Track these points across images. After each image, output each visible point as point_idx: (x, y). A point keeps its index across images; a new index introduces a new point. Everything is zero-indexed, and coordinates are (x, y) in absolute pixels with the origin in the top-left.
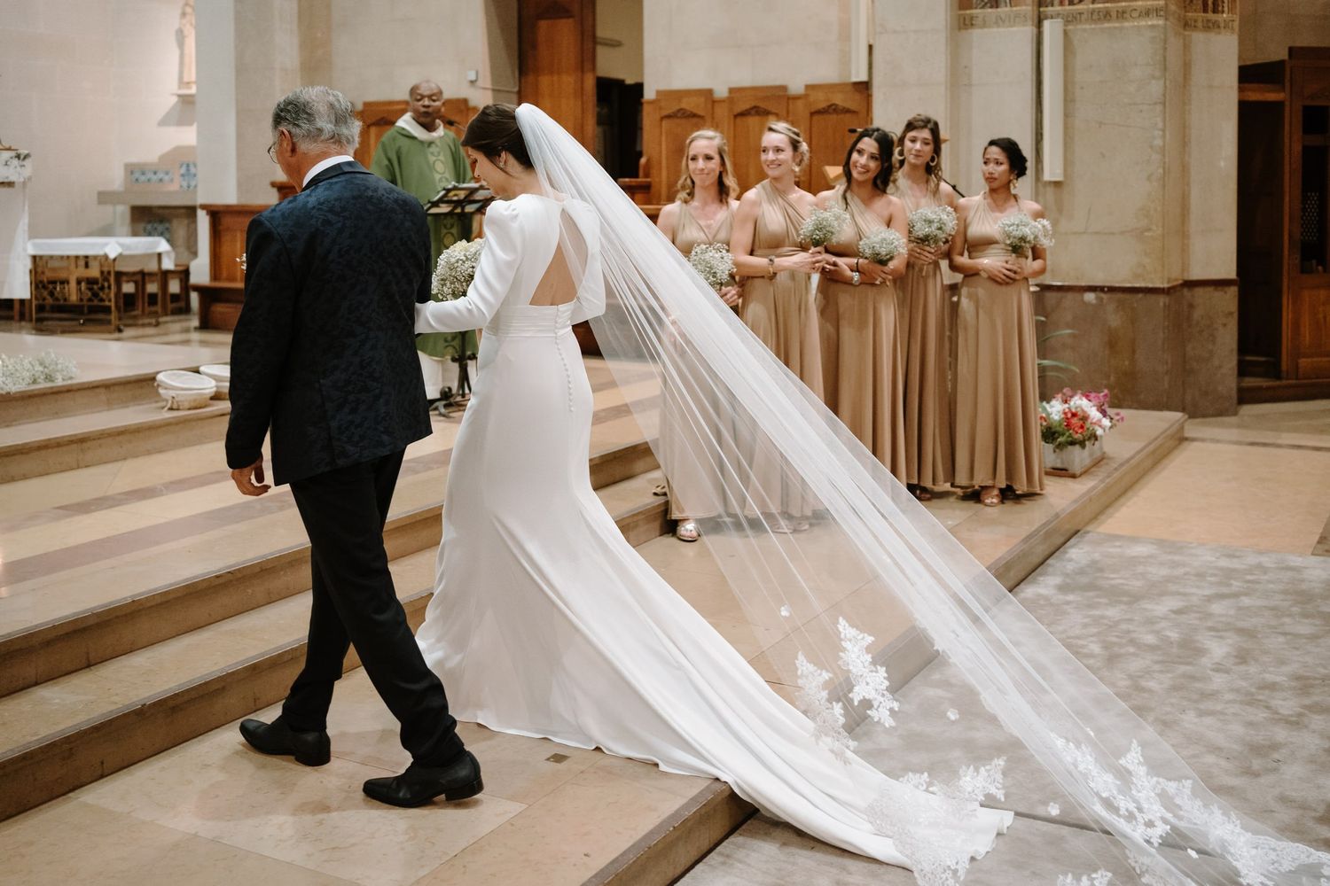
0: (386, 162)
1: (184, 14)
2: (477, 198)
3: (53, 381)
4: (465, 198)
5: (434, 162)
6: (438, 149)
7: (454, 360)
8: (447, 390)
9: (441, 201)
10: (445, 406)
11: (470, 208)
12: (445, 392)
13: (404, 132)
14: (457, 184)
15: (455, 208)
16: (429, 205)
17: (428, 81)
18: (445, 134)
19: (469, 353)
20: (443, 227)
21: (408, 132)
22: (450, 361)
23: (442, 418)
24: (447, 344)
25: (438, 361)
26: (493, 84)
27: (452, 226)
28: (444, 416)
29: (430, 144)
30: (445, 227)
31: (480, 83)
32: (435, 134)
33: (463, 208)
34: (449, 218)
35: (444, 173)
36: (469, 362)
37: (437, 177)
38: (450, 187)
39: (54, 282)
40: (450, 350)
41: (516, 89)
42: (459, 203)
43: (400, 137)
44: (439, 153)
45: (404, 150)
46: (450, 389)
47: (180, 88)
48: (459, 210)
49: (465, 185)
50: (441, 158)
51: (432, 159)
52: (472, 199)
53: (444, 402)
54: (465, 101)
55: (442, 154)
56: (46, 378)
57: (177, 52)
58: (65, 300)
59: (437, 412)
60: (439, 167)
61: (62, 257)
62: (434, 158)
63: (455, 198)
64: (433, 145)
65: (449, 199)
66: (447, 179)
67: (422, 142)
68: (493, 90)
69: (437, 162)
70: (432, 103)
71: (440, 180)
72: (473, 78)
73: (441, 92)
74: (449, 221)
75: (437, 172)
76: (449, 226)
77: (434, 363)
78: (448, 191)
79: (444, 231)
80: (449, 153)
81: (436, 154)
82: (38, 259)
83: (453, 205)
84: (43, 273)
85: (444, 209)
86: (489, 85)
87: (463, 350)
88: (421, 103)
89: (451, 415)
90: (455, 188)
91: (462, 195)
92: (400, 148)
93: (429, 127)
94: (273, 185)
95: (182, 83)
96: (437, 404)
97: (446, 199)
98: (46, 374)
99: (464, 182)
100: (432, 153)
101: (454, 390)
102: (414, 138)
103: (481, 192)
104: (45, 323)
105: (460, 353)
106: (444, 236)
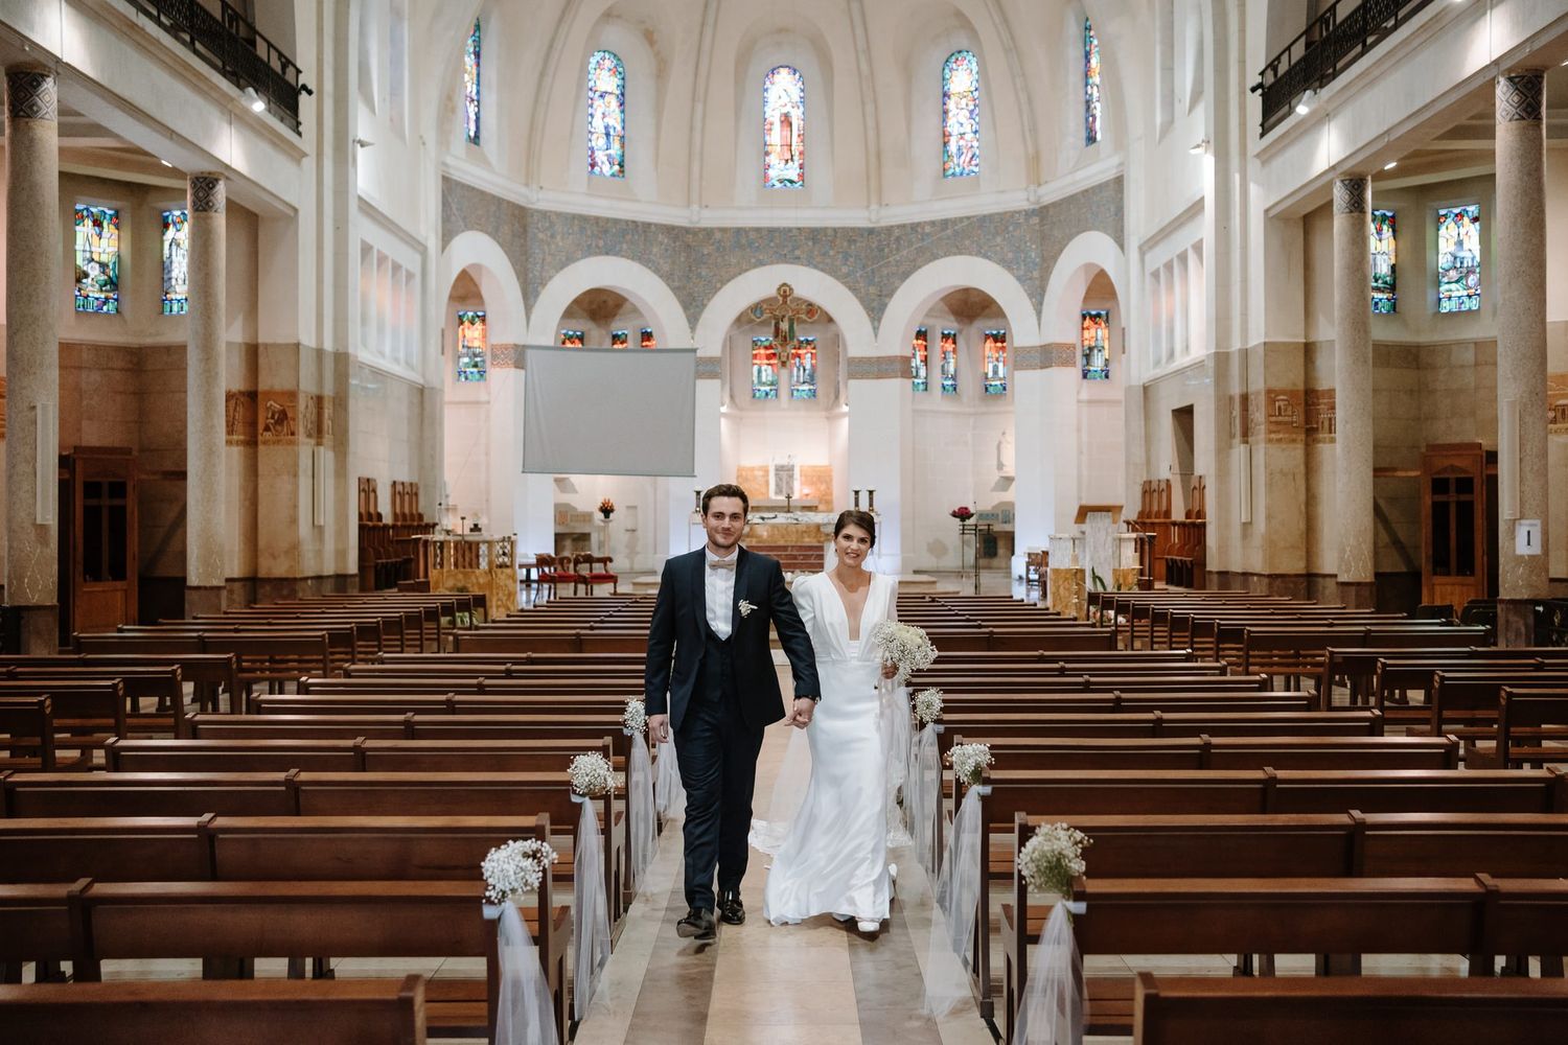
26: (1180, 471)
31: (1172, 471)
86: (1178, 472)
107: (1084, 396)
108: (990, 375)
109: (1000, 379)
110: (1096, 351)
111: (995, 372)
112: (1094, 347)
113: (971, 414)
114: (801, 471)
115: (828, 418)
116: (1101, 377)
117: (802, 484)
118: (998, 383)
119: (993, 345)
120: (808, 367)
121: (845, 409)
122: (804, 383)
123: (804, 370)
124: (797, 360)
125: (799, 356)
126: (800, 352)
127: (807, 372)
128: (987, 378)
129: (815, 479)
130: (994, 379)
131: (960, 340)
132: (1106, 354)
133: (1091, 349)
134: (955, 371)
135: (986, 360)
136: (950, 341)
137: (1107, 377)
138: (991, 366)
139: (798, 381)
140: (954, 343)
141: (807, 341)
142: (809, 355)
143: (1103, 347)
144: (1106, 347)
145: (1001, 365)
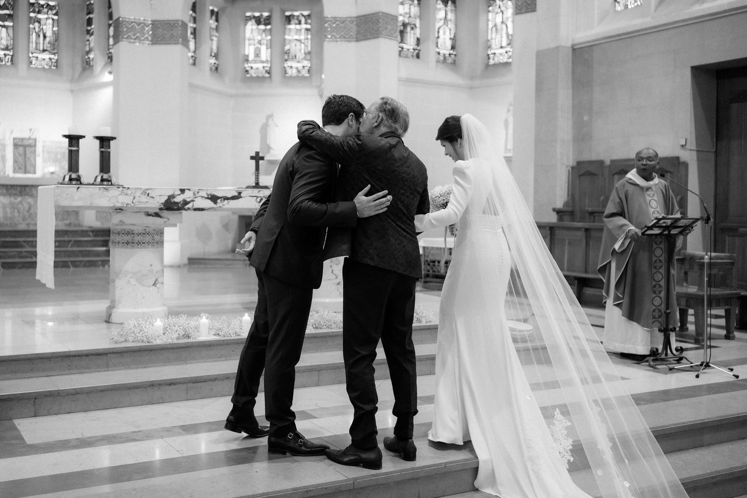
0: (619, 200)
1: (508, 111)
2: (681, 225)
3: (420, 322)
4: (671, 224)
5: (650, 201)
6: (653, 192)
7: (660, 330)
8: (655, 350)
9: (654, 226)
10: (653, 360)
11: (674, 232)
12: (654, 351)
13: (630, 181)
14: (665, 216)
15: (664, 231)
16: (646, 228)
17: (648, 148)
18: (660, 182)
19: (671, 327)
20: (654, 244)
21: (634, 181)
22: (657, 332)
23: (651, 368)
24: (654, 320)
25: (648, 331)
26: (697, 147)
27: (661, 243)
28: (652, 367)
29: (648, 189)
30: (656, 243)
31: (688, 146)
32: (651, 183)
33: (669, 231)
34: (659, 237)
35: (656, 208)
36: (671, 333)
37: (651, 210)
38: (660, 217)
39: (434, 262)
40: (657, 324)
41: (714, 150)
42: (667, 228)
43: (627, 183)
44: (654, 195)
45: (630, 192)
46: (657, 350)
47: (505, 152)
48: (666, 232)
49: (670, 216)
50: (655, 198)
51: (648, 198)
52: (676, 225)
53: (652, 358)
54: (678, 158)
55: (656, 195)
56: (417, 320)
57: (504, 132)
58: (438, 272)
59: (648, 364)
60: (654, 204)
61: (438, 248)
62: (650, 198)
63: (664, 225)
64: (650, 190)
65: (660, 225)
66: (658, 212)
67: (642, 188)
68: (697, 151)
69: (652, 201)
70: (648, 162)
71: (654, 213)
72: (684, 143)
73: (657, 155)
74: (659, 239)
75: (652, 207)
76: (658, 243)
77: (646, 332)
78: (659, 220)
79: (655, 246)
80: (661, 195)
81: (652, 195)
82: (426, 248)
83: (662, 229)
84: (428, 256)
85: (656, 231)
86: (695, 148)
87: (667, 325)
88: (641, 162)
89: (657, 367)
90: (664, 218)
91: (669, 222)
92: (627, 191)
93: (648, 178)
94: (554, 210)
95: (506, 150)
96: (648, 358)
97: (658, 225)
98: (417, 318)
99: (672, 215)
100: (649, 195)
101: (660, 351)
102: (637, 185)
103: (682, 221)
104: (429, 284)
105: (665, 327)
106: (655, 249)
107: (404, 74)
108: (251, 57)
109: (263, 62)
110: (409, 29)
111: (257, 55)
112: (408, 24)
113: (231, 96)
114: (44, 147)
115: (72, 91)
116: (412, 56)
117: (44, 161)
118: (260, 66)
119: (255, 27)
120: (49, 34)
121: (107, 77)
122: (44, 51)
123: (45, 37)
124: (37, 25)
125: (39, 21)
126: (40, 16)
127: (48, 39)
128: (247, 61)
129: (59, 156)
130: (255, 62)
131: (223, 19)
132: (418, 31)
133: (405, 25)
134: (218, 48)
135: (247, 42)
136: (214, 17)
137: (418, 56)
138: (252, 49)
139: (36, 49)
140: (217, 20)
141: (48, 5)
142: (50, 21)
143: (415, 25)
144: (418, 25)
145: (263, 48)
